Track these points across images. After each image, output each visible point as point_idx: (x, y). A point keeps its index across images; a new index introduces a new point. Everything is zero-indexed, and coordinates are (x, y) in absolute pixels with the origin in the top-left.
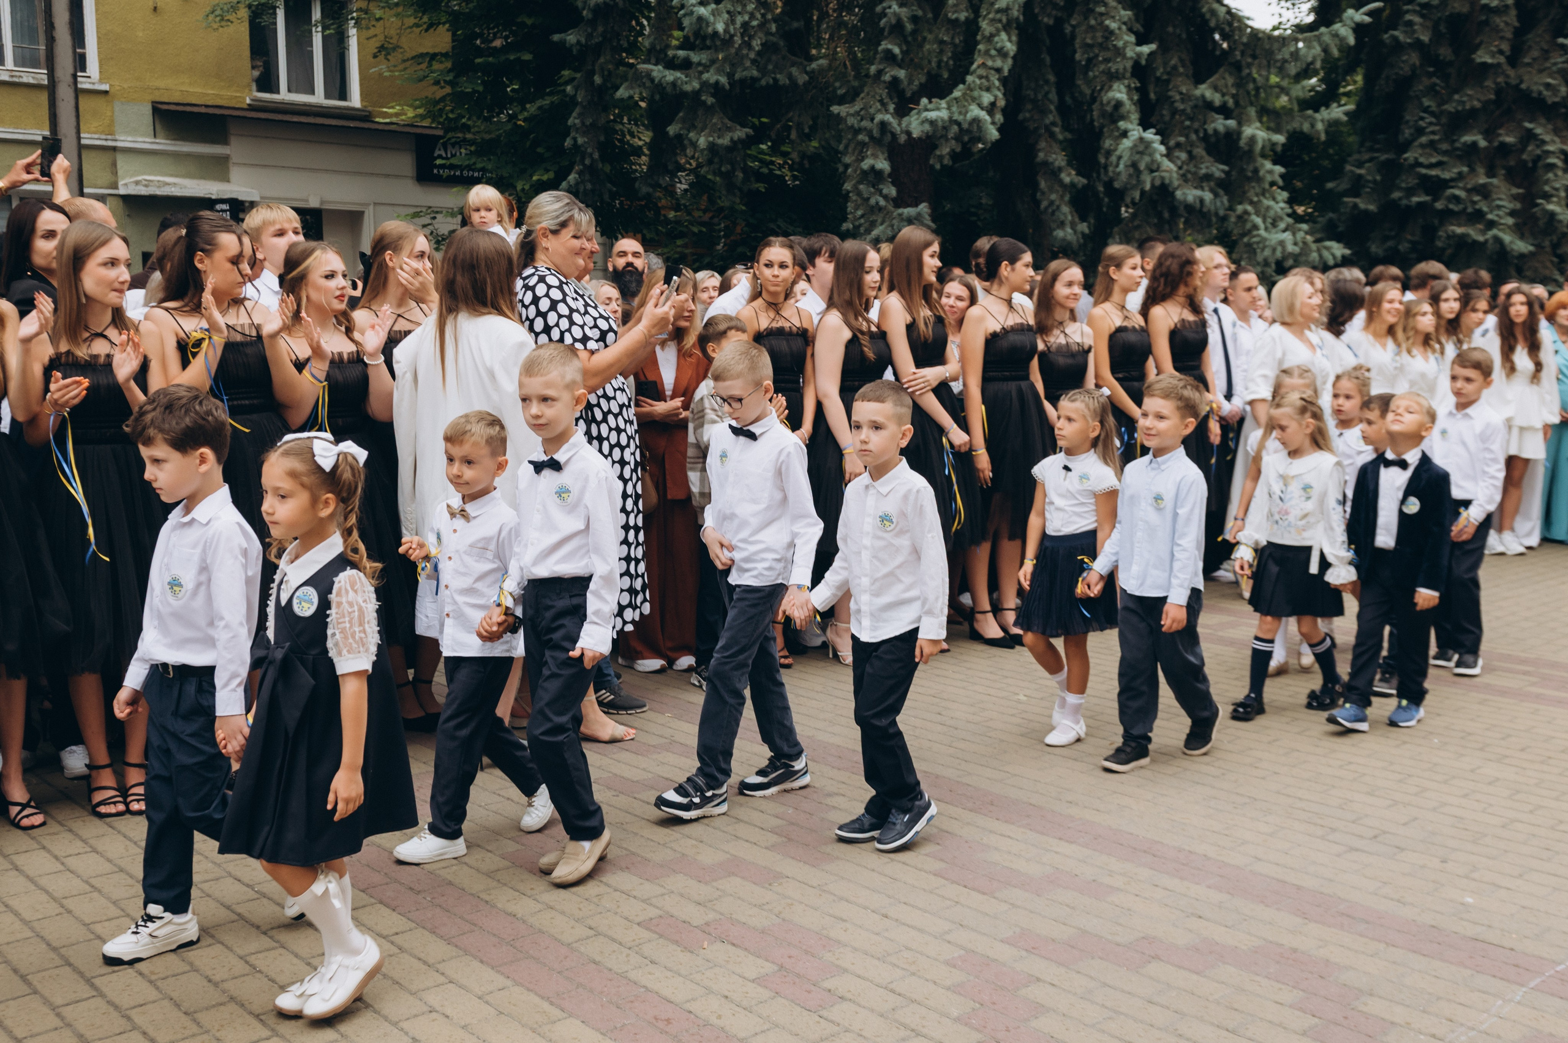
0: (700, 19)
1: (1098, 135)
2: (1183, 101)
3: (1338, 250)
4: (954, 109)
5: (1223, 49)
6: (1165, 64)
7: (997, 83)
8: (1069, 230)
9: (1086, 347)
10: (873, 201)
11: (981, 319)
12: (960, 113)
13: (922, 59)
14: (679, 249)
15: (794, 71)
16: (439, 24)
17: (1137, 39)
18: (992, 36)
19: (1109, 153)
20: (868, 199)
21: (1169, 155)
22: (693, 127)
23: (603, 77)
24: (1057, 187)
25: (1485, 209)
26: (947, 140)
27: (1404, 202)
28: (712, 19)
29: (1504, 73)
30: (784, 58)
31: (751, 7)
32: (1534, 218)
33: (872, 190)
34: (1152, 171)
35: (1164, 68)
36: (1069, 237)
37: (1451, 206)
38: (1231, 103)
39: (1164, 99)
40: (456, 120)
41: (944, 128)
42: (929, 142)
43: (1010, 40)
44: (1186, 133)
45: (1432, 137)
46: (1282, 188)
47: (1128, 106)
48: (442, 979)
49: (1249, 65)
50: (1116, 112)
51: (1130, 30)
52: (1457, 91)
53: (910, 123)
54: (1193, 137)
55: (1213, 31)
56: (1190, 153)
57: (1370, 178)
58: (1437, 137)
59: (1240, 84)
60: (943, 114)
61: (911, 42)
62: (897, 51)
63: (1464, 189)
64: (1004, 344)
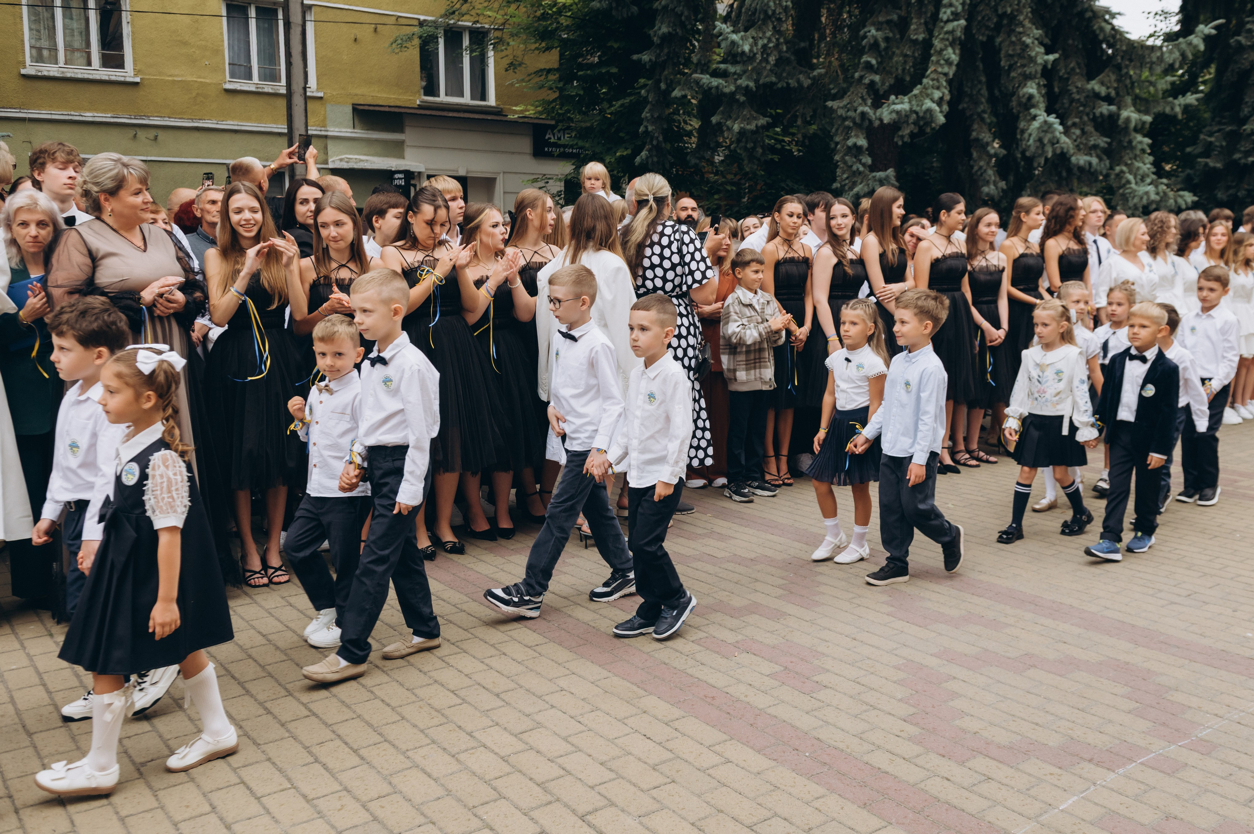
0: (733, 43)
1: (1016, 119)
2: (1078, 93)
3: (1188, 197)
4: (914, 102)
5: (1108, 55)
6: (1066, 66)
7: (944, 84)
8: (992, 187)
9: (1001, 268)
10: (855, 168)
11: (928, 249)
12: (918, 105)
13: (891, 67)
14: (716, 202)
15: (801, 77)
16: (553, 48)
17: (1046, 49)
18: (942, 50)
19: (1023, 132)
20: (851, 166)
21: (1066, 132)
22: (730, 117)
23: (667, 84)
24: (985, 157)
26: (908, 124)
27: (1243, 161)
28: (741, 42)
30: (794, 68)
31: (769, 34)
33: (854, 160)
34: (1053, 144)
35: (1065, 70)
36: (992, 192)
38: (1113, 93)
39: (1065, 91)
40: (563, 114)
41: (907, 116)
42: (895, 126)
43: (954, 53)
44: (1079, 115)
46: (1149, 154)
47: (1038, 98)
48: (568, 672)
49: (1127, 67)
50: (1029, 103)
51: (1041, 43)
53: (882, 113)
54: (1085, 118)
55: (1101, 42)
56: (1083, 130)
57: (1218, 144)
59: (1120, 79)
60: (906, 106)
61: (884, 55)
62: (874, 62)
64: (944, 266)
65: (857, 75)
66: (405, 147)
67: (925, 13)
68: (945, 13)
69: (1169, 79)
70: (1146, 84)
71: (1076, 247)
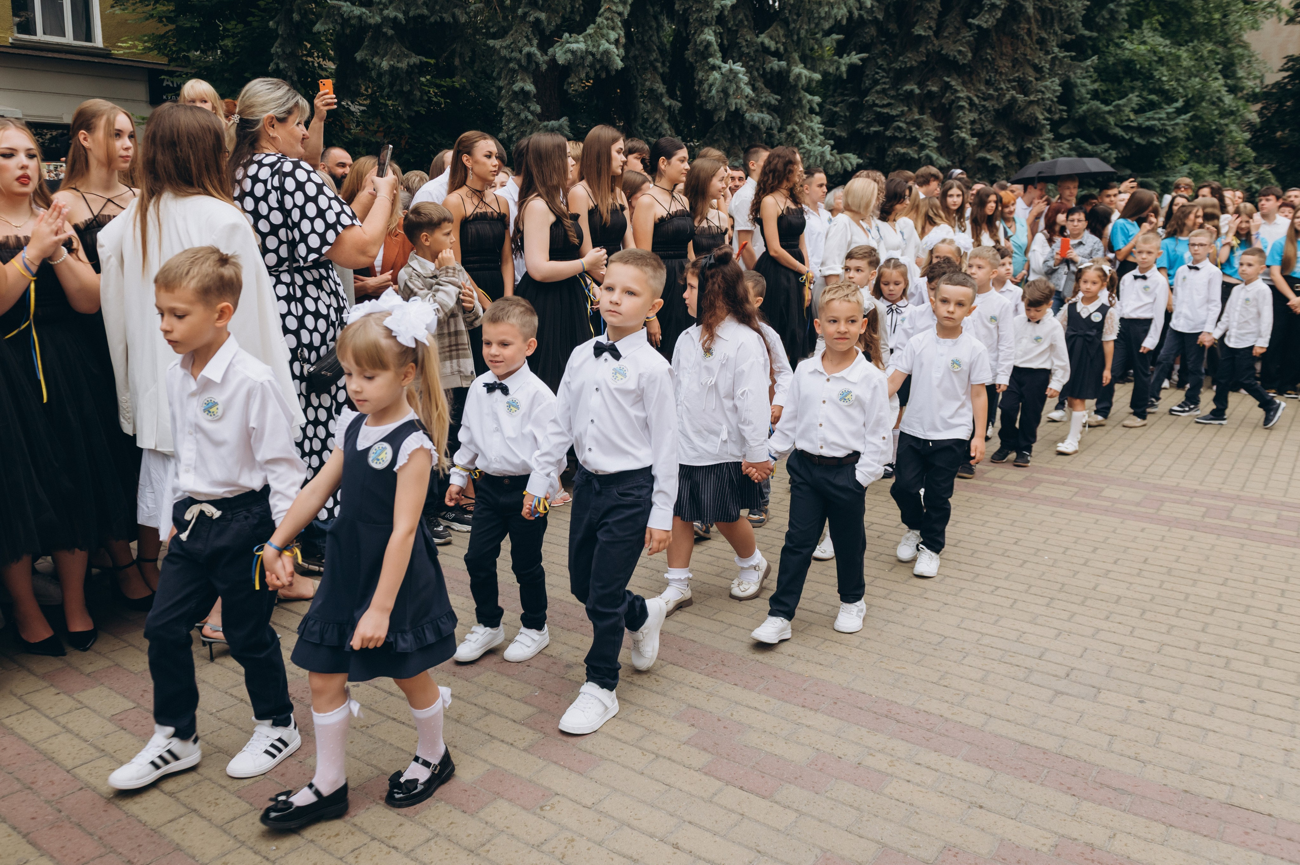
1: (692, 69)
2: (748, 46)
3: (853, 159)
4: (589, 43)
5: (775, 9)
6: (735, 18)
7: (620, 24)
9: (724, 230)
10: (522, 116)
11: (649, 207)
12: (594, 46)
15: (457, 11)
19: (701, 82)
20: (519, 114)
22: (376, 53)
23: (300, 15)
24: (659, 109)
25: (918, 136)
26: (584, 67)
27: (865, 131)
29: (932, 42)
32: (952, 142)
33: (522, 107)
35: (734, 21)
37: (897, 134)
38: (782, 48)
39: (735, 44)
41: (582, 57)
42: (569, 69)
45: (884, 86)
46: (817, 114)
47: (716, 47)
49: (794, 21)
50: (705, 52)
52: (900, 55)
53: (554, 54)
54: (756, 74)
56: (753, 86)
57: (842, 114)
58: (887, 86)
59: (789, 34)
60: (582, 46)
63: (905, 122)
64: (670, 227)
65: (520, 12)
69: (835, 36)
70: (812, 41)
71: (793, 207)
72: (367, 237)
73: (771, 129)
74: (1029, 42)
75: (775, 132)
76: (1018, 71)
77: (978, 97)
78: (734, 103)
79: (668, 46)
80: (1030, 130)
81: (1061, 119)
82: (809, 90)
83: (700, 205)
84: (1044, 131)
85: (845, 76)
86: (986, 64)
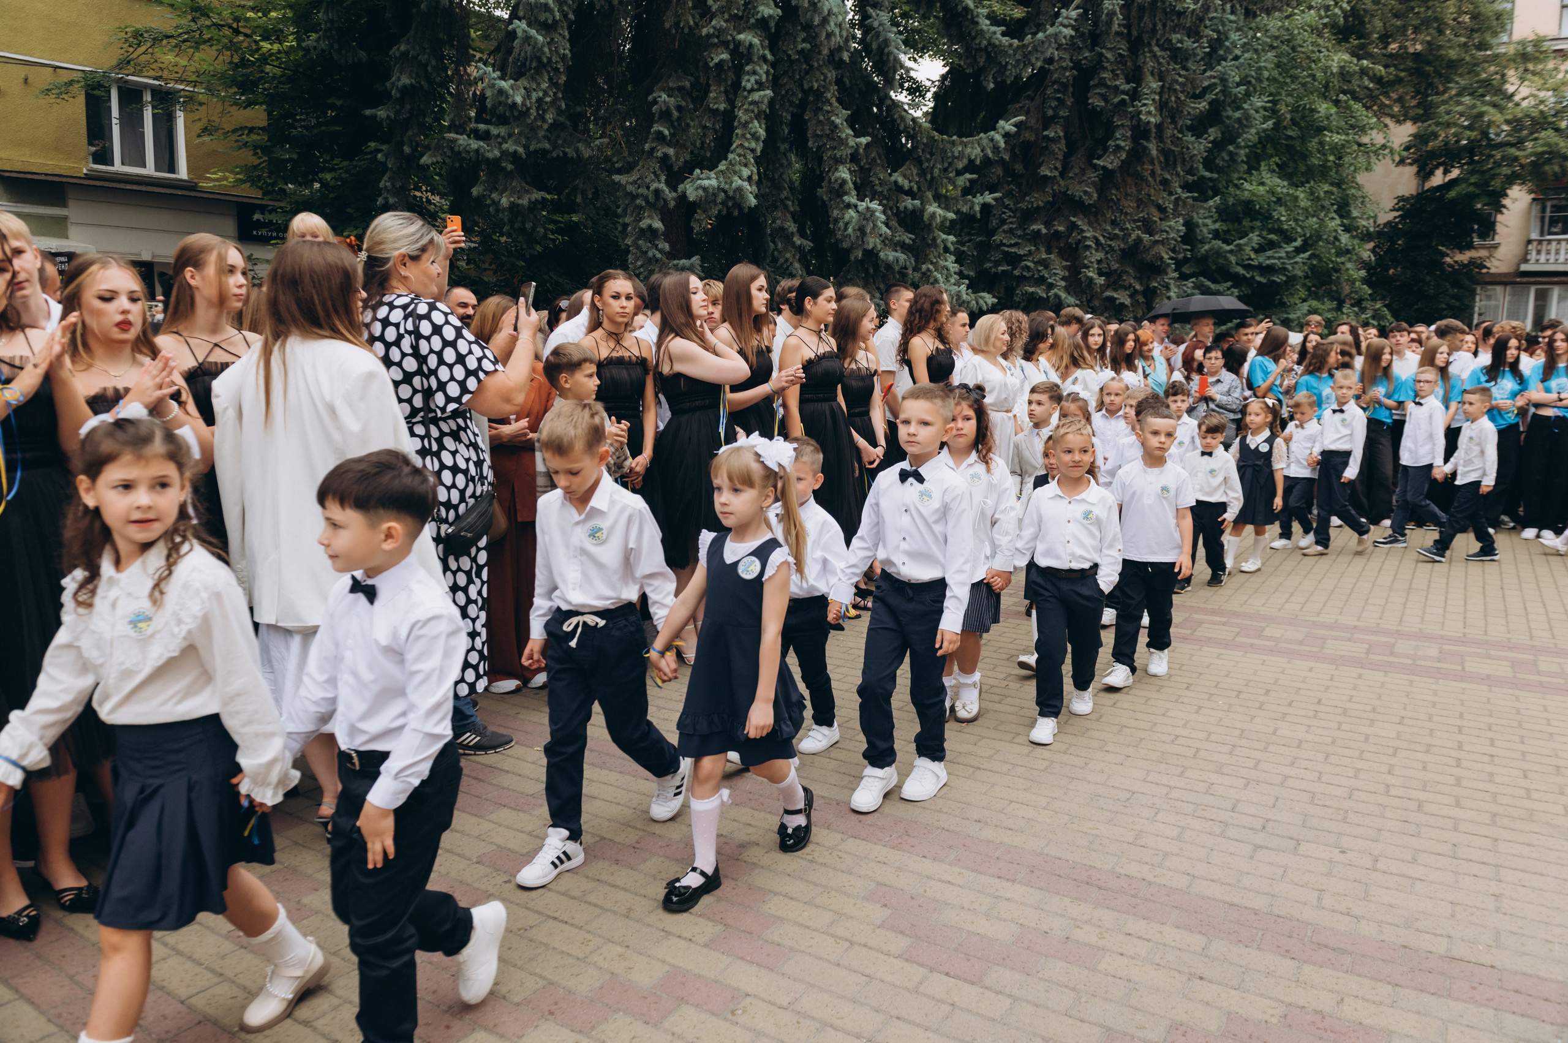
0: (501, 91)
2: (881, 185)
3: (989, 299)
4: (721, 179)
6: (867, 157)
7: (752, 160)
9: (872, 371)
10: (650, 254)
11: (797, 348)
12: (726, 183)
13: (687, 140)
15: (580, 146)
16: (257, 104)
17: (855, 132)
18: (746, 123)
19: (836, 221)
20: (646, 252)
22: (496, 189)
23: (411, 147)
24: (789, 248)
25: (1046, 275)
26: (716, 204)
27: (994, 270)
28: (511, 92)
29: (1058, 183)
30: (571, 135)
31: (544, 86)
32: (1079, 281)
33: (649, 244)
37: (1025, 273)
38: (915, 187)
39: (867, 182)
41: (714, 194)
42: (698, 206)
43: (761, 127)
45: (1011, 226)
46: (951, 253)
47: (851, 186)
49: (927, 159)
50: (839, 191)
51: (849, 125)
52: (1026, 195)
53: (684, 191)
54: (891, 212)
55: (899, 132)
57: (970, 253)
58: (1014, 226)
59: (922, 173)
60: (714, 182)
61: (679, 127)
62: (666, 132)
63: (1033, 261)
64: (819, 369)
65: (647, 147)
66: (69, 225)
67: (725, 80)
68: (749, 81)
69: (968, 176)
70: (945, 180)
71: (942, 347)
72: (511, 384)
73: (906, 268)
74: (1153, 183)
75: (910, 271)
76: (1142, 211)
77: (1104, 237)
78: (872, 242)
79: (797, 184)
80: (1156, 269)
81: (1185, 258)
82: (943, 228)
83: (850, 345)
84: (1169, 270)
85: (978, 216)
86: (1111, 204)
